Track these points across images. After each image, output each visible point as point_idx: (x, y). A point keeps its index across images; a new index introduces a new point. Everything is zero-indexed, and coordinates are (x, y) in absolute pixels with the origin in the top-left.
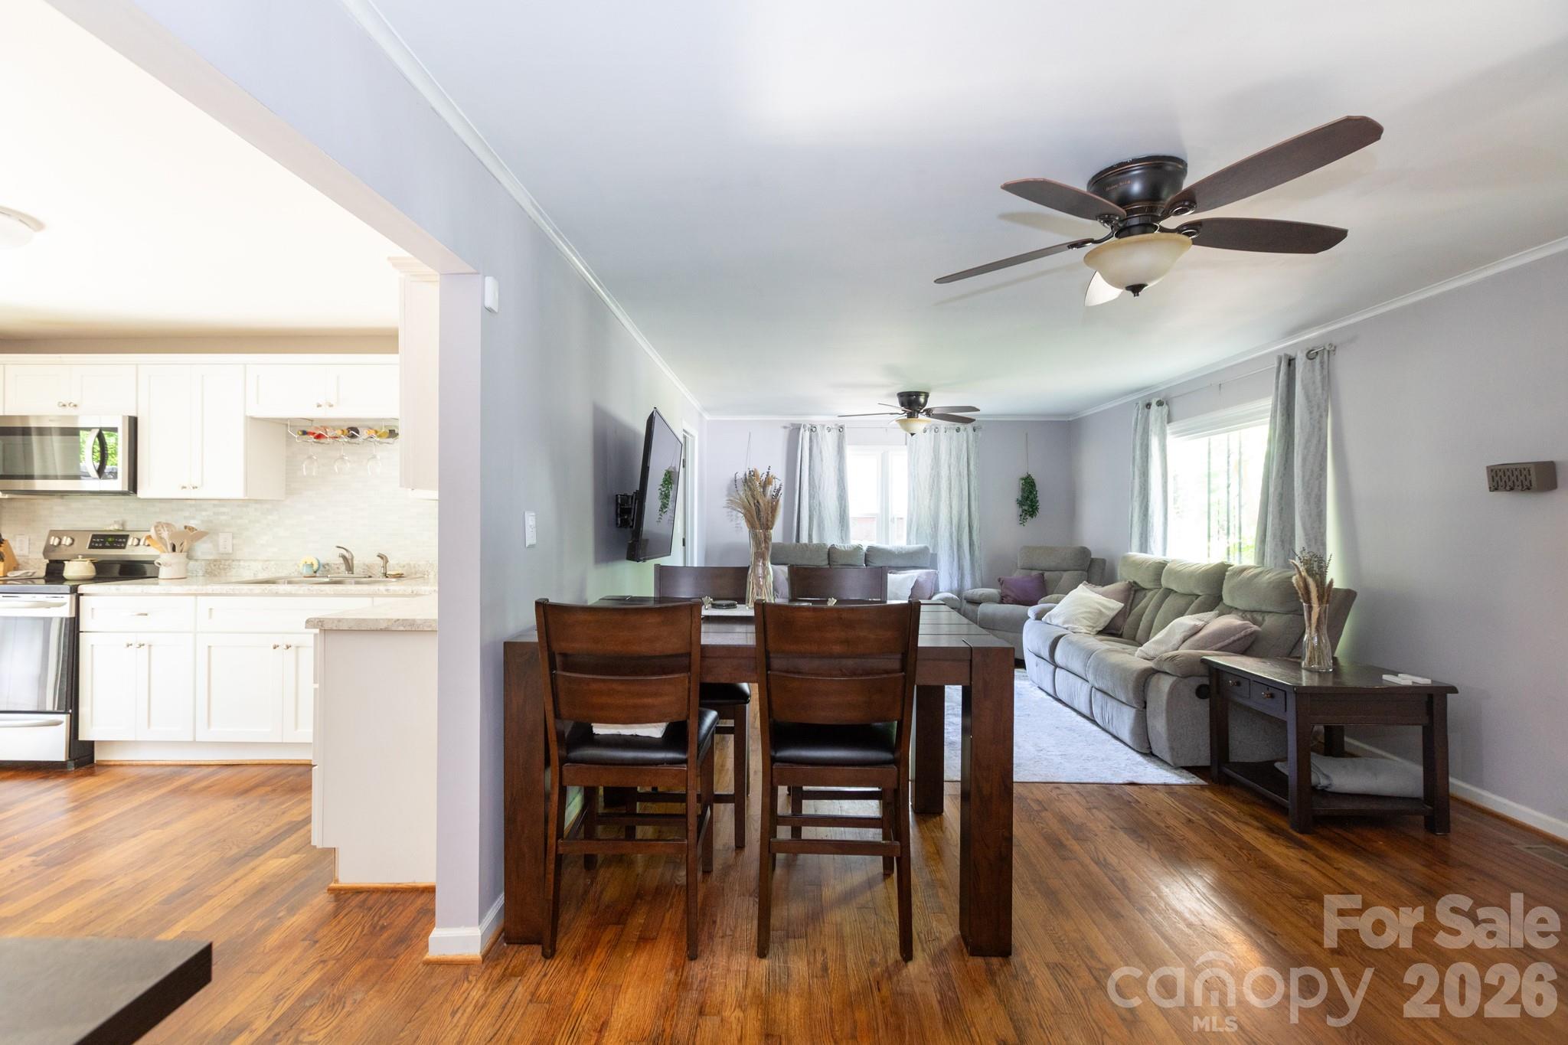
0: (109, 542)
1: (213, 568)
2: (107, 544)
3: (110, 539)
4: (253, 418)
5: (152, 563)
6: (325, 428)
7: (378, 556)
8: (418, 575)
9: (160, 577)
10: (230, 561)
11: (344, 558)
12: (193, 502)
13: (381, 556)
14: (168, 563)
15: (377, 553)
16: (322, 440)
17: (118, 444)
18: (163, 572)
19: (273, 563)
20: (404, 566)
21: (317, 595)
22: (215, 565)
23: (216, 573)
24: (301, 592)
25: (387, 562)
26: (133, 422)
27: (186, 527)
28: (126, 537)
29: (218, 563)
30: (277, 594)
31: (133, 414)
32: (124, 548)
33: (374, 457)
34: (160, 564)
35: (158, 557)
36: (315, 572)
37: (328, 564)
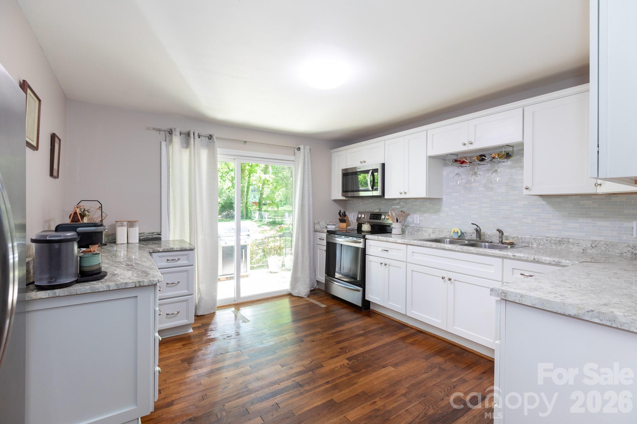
0: (376, 217)
1: (412, 230)
2: (375, 218)
3: (376, 216)
4: (430, 157)
5: (390, 226)
6: (466, 158)
7: (498, 230)
8: (524, 244)
9: (393, 233)
10: (419, 228)
11: (477, 230)
12: (404, 200)
13: (499, 231)
14: (396, 228)
15: (496, 228)
16: (464, 165)
17: (378, 176)
18: (394, 231)
19: (437, 230)
20: (514, 238)
21: (466, 252)
22: (412, 229)
23: (413, 233)
24: (457, 250)
25: (503, 234)
26: (383, 165)
27: (401, 211)
28: (381, 215)
29: (414, 228)
30: (444, 249)
31: (383, 162)
32: (380, 219)
33: (496, 171)
34: (392, 227)
35: (392, 224)
36: (459, 237)
37: (465, 233)
